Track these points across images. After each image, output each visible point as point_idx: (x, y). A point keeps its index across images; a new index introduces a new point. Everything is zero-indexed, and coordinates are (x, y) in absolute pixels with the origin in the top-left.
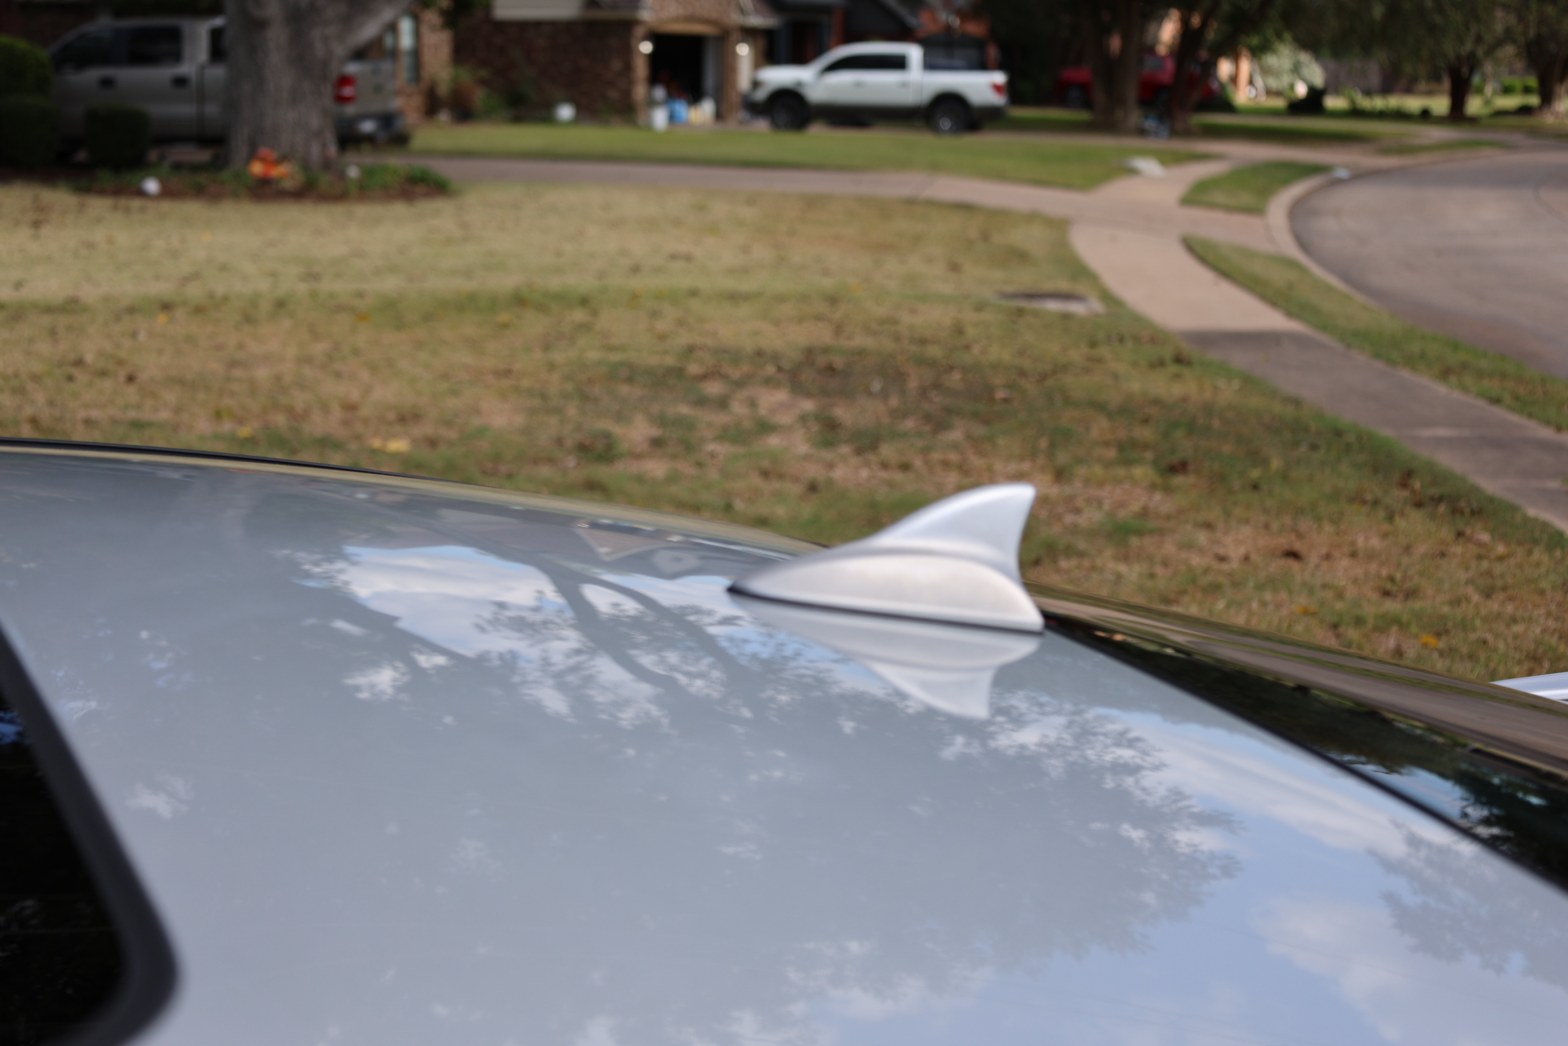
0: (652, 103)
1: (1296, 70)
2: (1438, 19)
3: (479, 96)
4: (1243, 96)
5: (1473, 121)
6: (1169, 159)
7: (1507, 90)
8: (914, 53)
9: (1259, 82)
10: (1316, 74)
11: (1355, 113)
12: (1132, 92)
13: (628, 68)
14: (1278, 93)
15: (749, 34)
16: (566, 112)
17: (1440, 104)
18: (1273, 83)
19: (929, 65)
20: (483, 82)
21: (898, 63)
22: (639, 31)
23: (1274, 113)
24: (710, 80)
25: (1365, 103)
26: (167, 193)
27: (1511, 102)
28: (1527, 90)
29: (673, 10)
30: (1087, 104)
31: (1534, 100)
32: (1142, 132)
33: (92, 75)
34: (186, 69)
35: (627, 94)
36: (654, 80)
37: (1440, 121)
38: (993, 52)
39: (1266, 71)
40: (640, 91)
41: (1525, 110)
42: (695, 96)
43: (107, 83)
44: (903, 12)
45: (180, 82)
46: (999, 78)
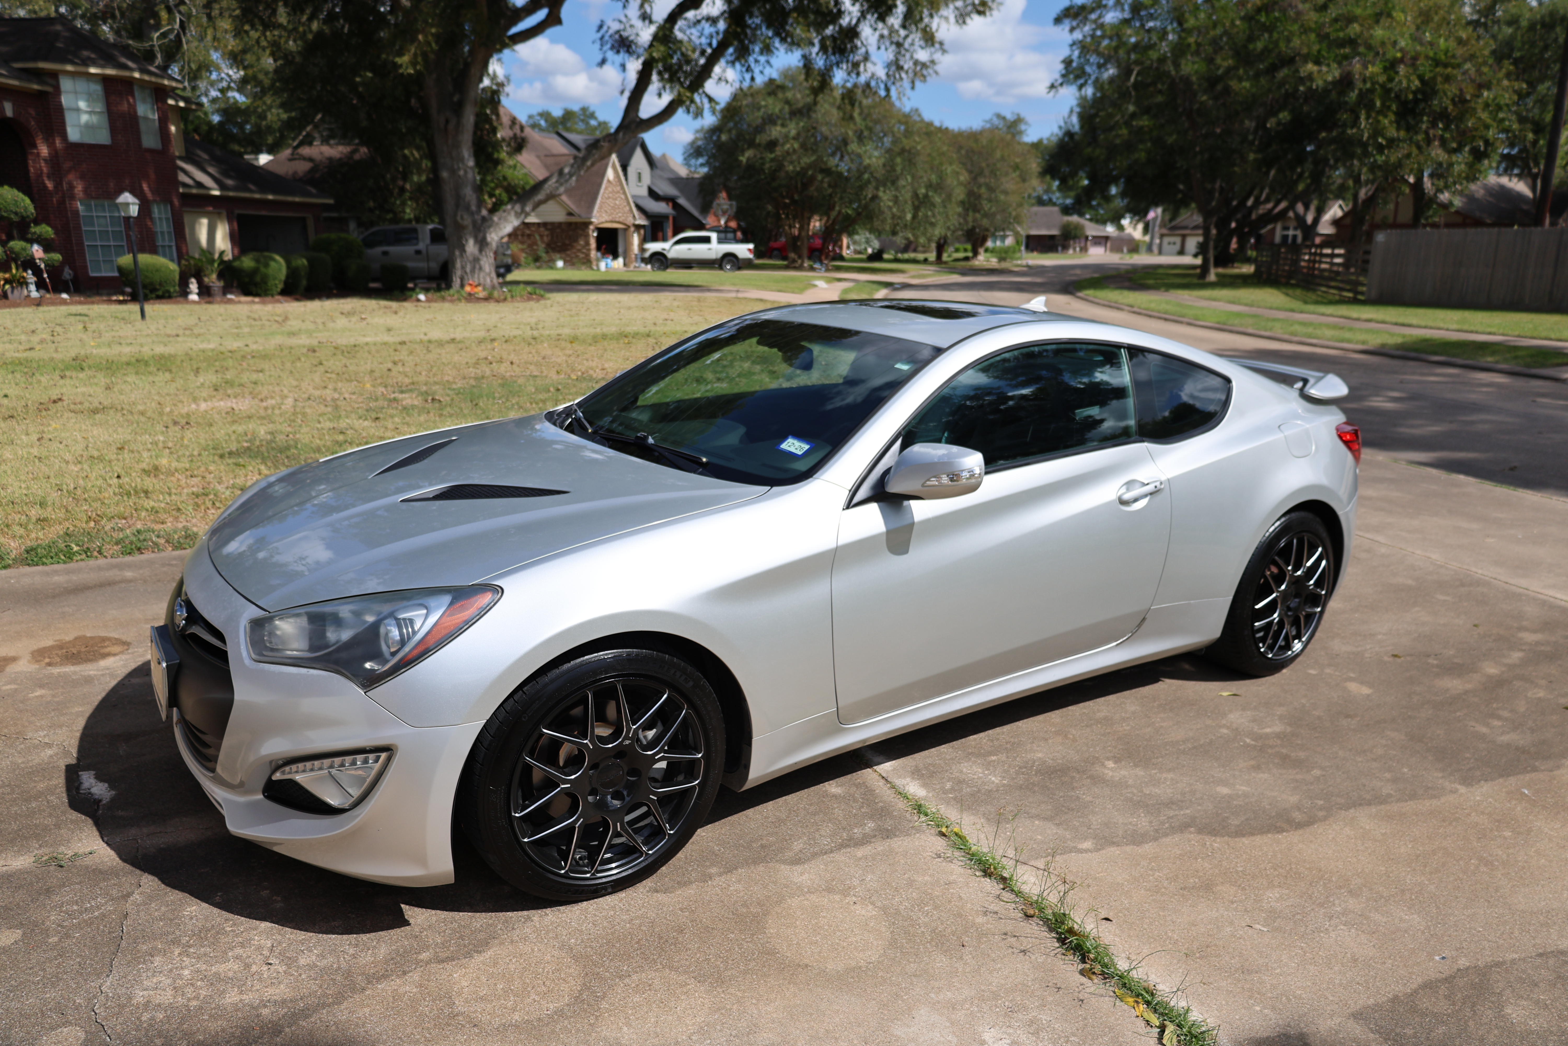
0: (598, 260)
1: (868, 242)
2: (933, 220)
3: (523, 257)
4: (846, 253)
5: (946, 263)
6: (830, 281)
7: (957, 250)
8: (714, 236)
9: (852, 247)
10: (876, 244)
11: (896, 260)
12: (805, 252)
13: (588, 244)
14: (860, 253)
15: (638, 227)
16: (560, 264)
17: (932, 256)
18: (858, 248)
19: (720, 241)
20: (522, 250)
21: (707, 240)
22: (591, 227)
23: (861, 261)
24: (621, 250)
25: (900, 256)
26: (428, 300)
27: (961, 255)
28: (966, 250)
29: (606, 218)
30: (784, 258)
31: (970, 254)
32: (812, 269)
33: (379, 250)
34: (421, 246)
35: (588, 255)
36: (598, 248)
37: (931, 263)
38: (739, 235)
39: (855, 243)
40: (593, 254)
41: (967, 259)
42: (615, 256)
43: (385, 253)
44: (700, 218)
45: (418, 252)
46: (751, 246)
